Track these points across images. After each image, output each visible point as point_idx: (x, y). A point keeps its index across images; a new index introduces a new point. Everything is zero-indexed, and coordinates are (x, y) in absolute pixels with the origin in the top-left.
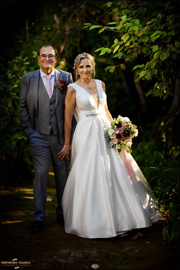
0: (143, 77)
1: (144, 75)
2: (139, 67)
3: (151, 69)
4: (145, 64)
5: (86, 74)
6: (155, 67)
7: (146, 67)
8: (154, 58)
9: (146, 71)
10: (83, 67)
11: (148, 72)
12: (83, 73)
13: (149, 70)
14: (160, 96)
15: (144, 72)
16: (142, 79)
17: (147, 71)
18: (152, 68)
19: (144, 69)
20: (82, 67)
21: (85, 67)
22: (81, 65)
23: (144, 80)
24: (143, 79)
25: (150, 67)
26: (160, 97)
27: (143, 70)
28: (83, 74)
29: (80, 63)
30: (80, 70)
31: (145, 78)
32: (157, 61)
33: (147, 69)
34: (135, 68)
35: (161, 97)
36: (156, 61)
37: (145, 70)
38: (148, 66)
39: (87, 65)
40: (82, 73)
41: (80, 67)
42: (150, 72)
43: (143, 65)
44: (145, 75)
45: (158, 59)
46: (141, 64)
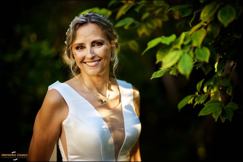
0: (173, 66)
1: (174, 62)
2: (163, 42)
3: (195, 48)
4: (178, 36)
5: (93, 64)
6: (204, 44)
7: (181, 41)
8: (201, 21)
9: (180, 53)
10: (85, 47)
11: (186, 56)
12: (85, 61)
13: (188, 49)
14: (214, 116)
15: (176, 55)
16: (169, 71)
17: (184, 53)
18: (195, 44)
19: (174, 47)
20: (81, 47)
21: (88, 46)
22: (78, 41)
23: (175, 74)
24: (171, 73)
25: (190, 43)
26: (214, 119)
27: (171, 49)
28: (84, 64)
29: (74, 37)
30: (79, 54)
31: (177, 71)
32: (209, 29)
33: (183, 46)
34: (152, 44)
35: (216, 117)
36: (206, 28)
37: (177, 49)
38: (185, 40)
39: (92, 40)
40: (83, 61)
41: (77, 48)
42: (190, 55)
43: (173, 37)
44: (177, 64)
45: (211, 23)
46: (168, 35)
